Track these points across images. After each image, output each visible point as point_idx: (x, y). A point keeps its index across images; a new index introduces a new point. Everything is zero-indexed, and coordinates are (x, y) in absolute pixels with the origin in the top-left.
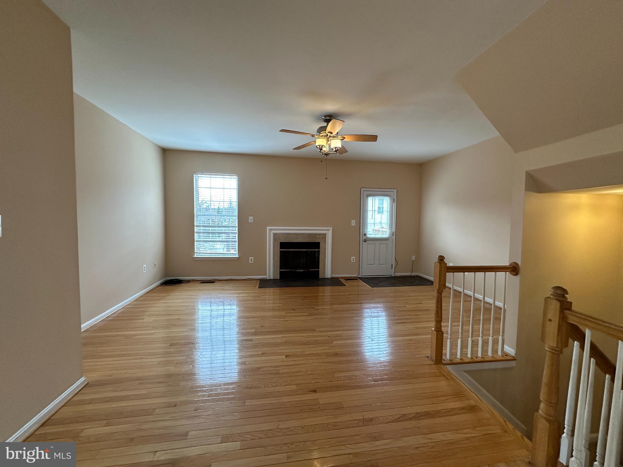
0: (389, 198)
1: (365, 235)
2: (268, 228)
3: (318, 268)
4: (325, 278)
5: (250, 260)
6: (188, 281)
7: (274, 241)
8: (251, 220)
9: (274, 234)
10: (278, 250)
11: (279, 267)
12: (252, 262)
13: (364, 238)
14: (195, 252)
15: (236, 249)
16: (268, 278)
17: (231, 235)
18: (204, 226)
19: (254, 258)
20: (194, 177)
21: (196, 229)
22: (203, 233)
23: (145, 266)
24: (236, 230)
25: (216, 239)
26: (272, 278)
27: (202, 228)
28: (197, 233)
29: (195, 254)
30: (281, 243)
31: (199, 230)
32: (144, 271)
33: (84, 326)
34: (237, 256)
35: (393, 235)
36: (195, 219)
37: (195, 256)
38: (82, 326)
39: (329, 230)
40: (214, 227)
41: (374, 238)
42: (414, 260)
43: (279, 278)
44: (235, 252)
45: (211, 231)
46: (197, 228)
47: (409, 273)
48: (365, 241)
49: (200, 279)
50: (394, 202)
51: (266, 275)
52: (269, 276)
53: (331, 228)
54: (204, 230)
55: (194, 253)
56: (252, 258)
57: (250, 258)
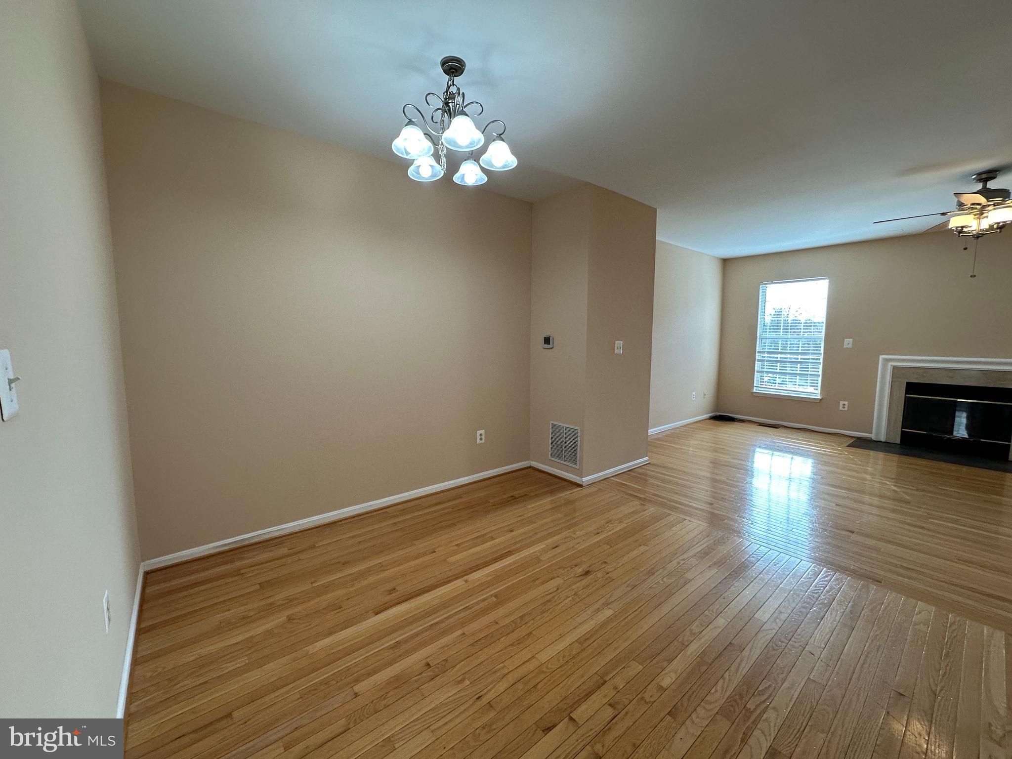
2: (881, 357)
5: (841, 406)
6: (743, 421)
7: (895, 380)
8: (848, 344)
9: (894, 368)
10: (902, 395)
11: (901, 423)
12: (843, 409)
14: (755, 385)
15: (817, 386)
16: (874, 438)
17: (810, 366)
18: (768, 353)
19: (848, 403)
20: (761, 289)
21: (758, 356)
22: (767, 361)
23: (694, 393)
24: (819, 359)
25: (787, 370)
26: (883, 439)
27: (766, 355)
28: (759, 361)
29: (755, 388)
30: (907, 383)
31: (762, 357)
32: (693, 399)
33: (652, 431)
34: (819, 398)
36: (758, 343)
37: (754, 391)
38: (649, 431)
40: (785, 353)
43: (899, 443)
44: (816, 392)
45: (779, 359)
46: (760, 354)
49: (759, 422)
51: (871, 433)
52: (878, 434)
54: (769, 357)
55: (753, 386)
56: (846, 403)
57: (842, 403)
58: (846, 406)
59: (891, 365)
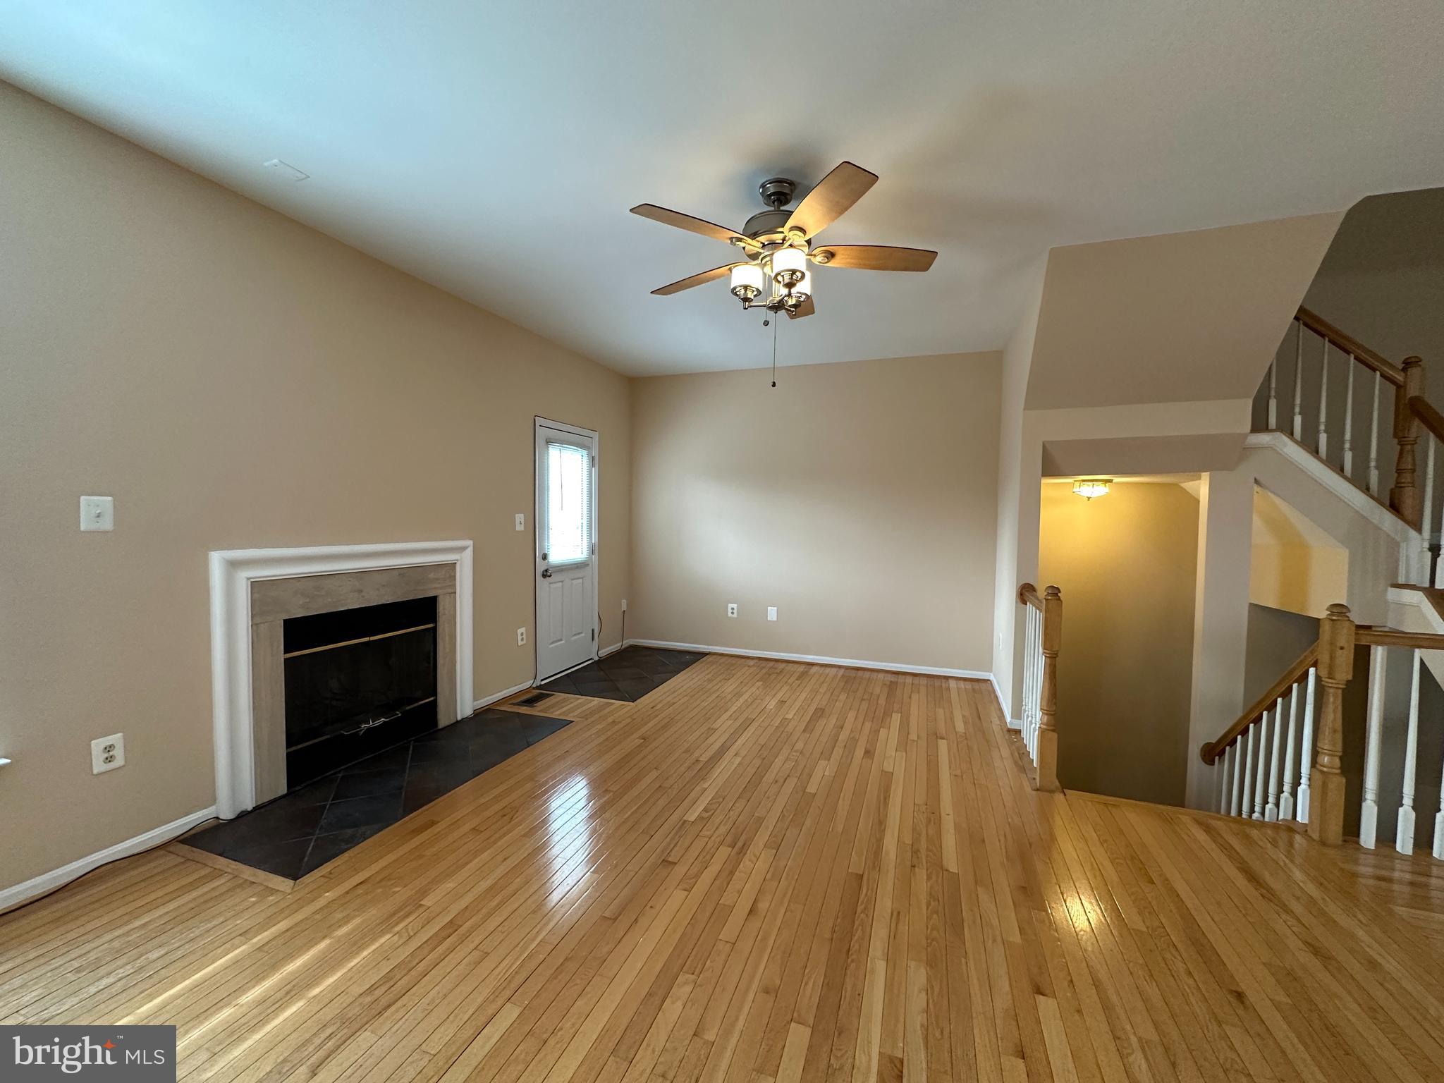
0: (585, 452)
1: (545, 557)
2: (217, 556)
3: (434, 693)
4: (457, 722)
7: (256, 621)
9: (256, 586)
10: (277, 656)
13: (541, 566)
16: (225, 816)
26: (246, 805)
30: (285, 621)
35: (593, 552)
39: (464, 549)
41: (562, 566)
42: (625, 609)
43: (284, 793)
47: (616, 645)
48: (546, 574)
50: (593, 465)
51: (218, 804)
52: (233, 799)
53: (470, 543)
56: (116, 739)
57: (98, 745)
58: (119, 753)
59: (248, 579)
